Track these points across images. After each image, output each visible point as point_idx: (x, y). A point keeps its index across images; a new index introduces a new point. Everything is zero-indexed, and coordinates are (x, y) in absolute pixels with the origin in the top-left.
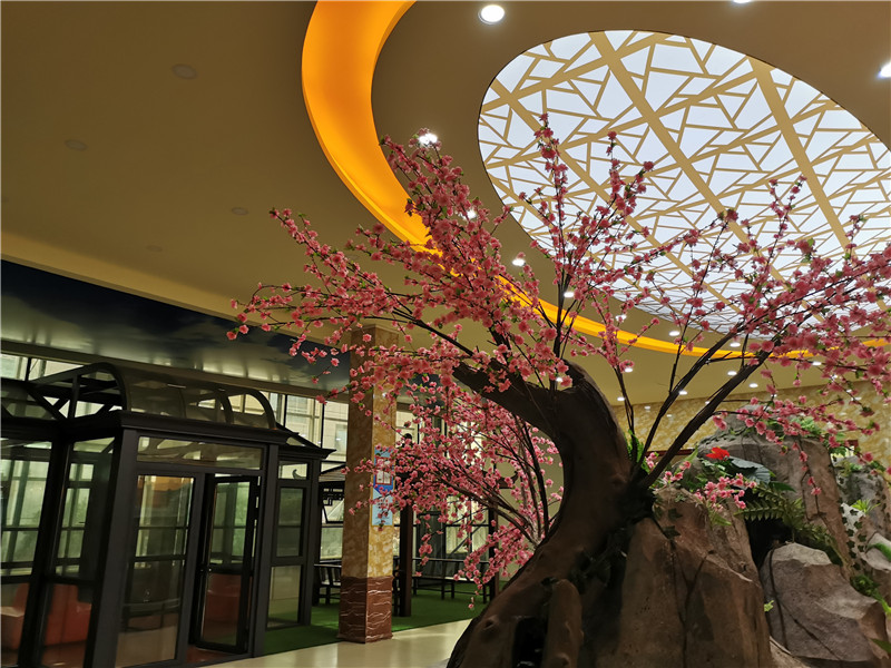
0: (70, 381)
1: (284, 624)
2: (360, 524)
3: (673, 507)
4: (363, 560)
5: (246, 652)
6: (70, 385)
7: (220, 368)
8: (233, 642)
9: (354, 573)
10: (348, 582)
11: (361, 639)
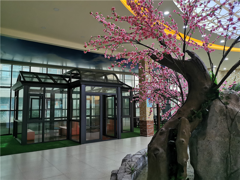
0: (69, 74)
1: (127, 131)
2: (144, 107)
3: (228, 96)
4: (145, 116)
5: (117, 138)
6: (69, 75)
7: (107, 69)
8: (113, 135)
9: (143, 119)
10: (142, 121)
11: (146, 136)
